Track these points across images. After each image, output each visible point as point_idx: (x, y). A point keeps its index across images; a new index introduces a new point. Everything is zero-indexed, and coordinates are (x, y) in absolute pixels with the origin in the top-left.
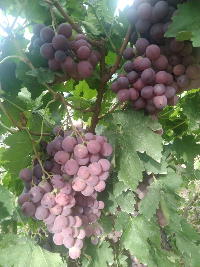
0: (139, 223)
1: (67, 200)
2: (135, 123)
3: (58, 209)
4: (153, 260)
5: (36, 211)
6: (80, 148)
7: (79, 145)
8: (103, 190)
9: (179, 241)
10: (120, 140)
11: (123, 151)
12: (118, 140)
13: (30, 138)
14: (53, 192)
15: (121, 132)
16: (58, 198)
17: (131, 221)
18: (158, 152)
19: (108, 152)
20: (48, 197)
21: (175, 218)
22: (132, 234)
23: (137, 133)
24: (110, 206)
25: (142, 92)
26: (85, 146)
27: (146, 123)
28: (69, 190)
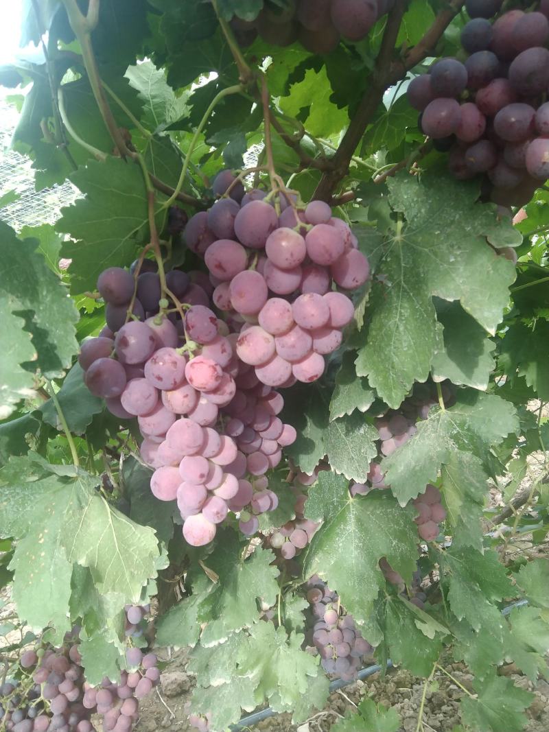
0: (369, 513)
1: (217, 377)
2: (445, 217)
3: (186, 396)
4: (377, 620)
5: (125, 387)
6: (287, 237)
7: (286, 230)
8: (315, 379)
9: (457, 591)
10: (389, 260)
11: (390, 292)
12: (384, 259)
13: (146, 187)
14: (183, 348)
15: (398, 238)
16: (195, 365)
17: (349, 505)
18: (493, 306)
19: (356, 274)
20: (168, 358)
21: (472, 517)
22: (344, 539)
23: (444, 247)
24: (302, 453)
25: (499, 116)
26: (301, 237)
27: (476, 224)
28: (225, 354)
